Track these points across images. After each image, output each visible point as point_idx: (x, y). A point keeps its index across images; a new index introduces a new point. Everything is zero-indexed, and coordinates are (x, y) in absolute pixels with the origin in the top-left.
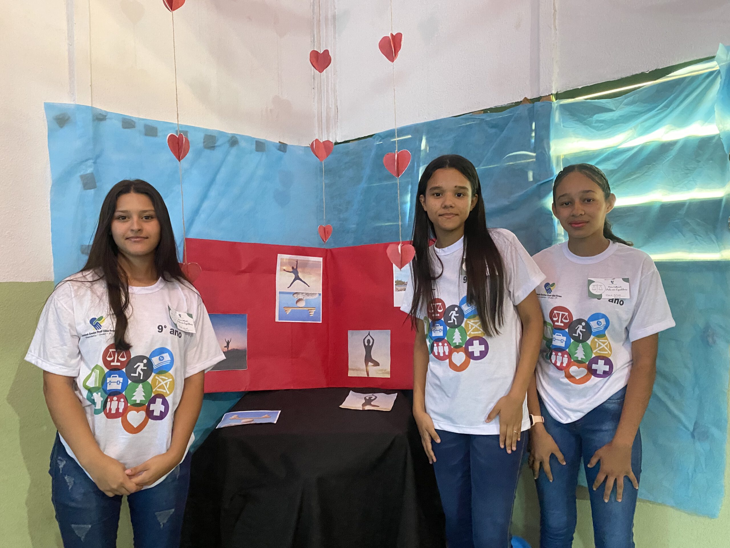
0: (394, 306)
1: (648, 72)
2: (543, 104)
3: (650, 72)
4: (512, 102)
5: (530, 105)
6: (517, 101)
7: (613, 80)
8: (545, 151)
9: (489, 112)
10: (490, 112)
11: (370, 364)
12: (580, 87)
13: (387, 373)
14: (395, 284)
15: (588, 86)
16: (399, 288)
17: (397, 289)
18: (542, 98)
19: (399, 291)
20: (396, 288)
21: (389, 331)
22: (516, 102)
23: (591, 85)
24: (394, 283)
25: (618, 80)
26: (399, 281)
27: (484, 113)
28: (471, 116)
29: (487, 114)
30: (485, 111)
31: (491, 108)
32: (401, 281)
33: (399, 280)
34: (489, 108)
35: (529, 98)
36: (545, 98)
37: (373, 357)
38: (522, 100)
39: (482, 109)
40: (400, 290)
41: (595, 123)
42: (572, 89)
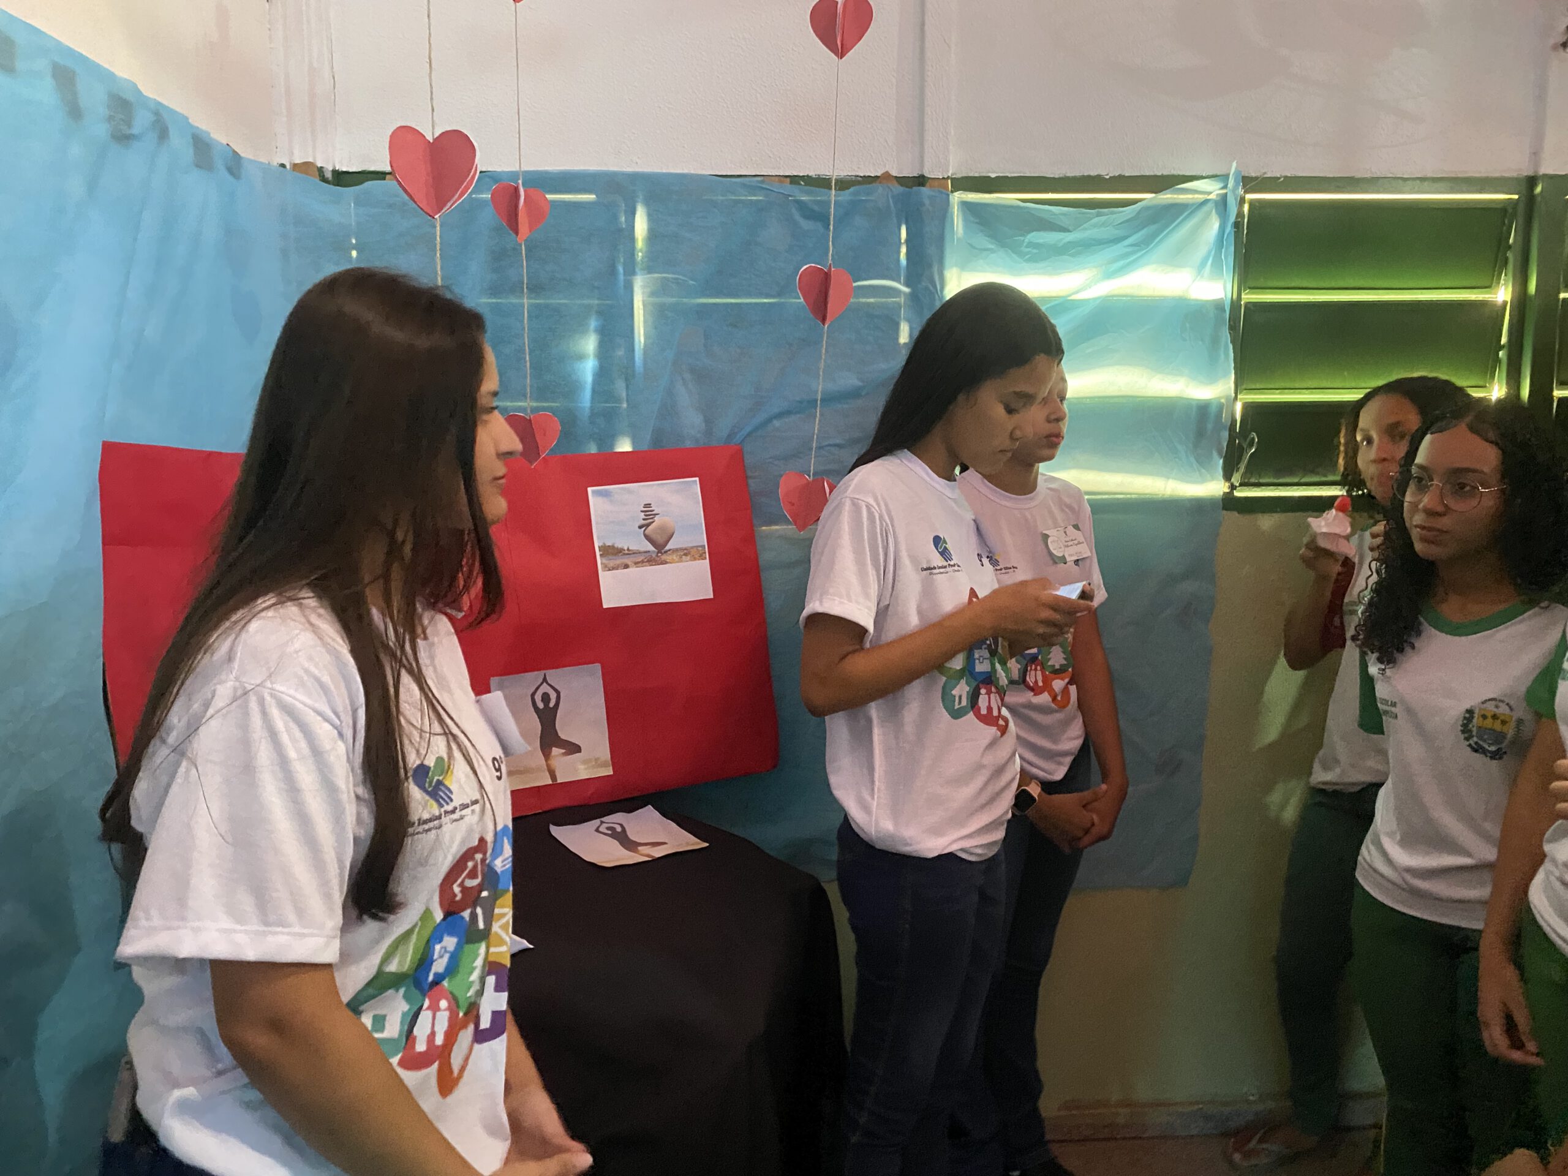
0: (605, 606)
1: (1107, 177)
2: (932, 193)
3: (1110, 177)
4: (857, 174)
5: (898, 189)
6: (867, 174)
7: (1052, 176)
8: (935, 287)
9: (802, 183)
10: (806, 185)
11: (556, 751)
12: (993, 175)
13: (604, 765)
14: (601, 555)
15: (1007, 177)
16: (611, 564)
17: (606, 566)
18: (930, 181)
19: (610, 570)
20: (602, 564)
21: (598, 667)
22: (864, 176)
23: (1013, 175)
24: (598, 553)
25: (1059, 179)
26: (609, 546)
27: (791, 183)
28: (762, 182)
29: (798, 186)
30: (794, 179)
31: (808, 176)
32: (613, 547)
33: (609, 543)
34: (804, 176)
35: (894, 173)
36: (936, 183)
37: (563, 735)
38: (879, 174)
39: (787, 174)
40: (613, 569)
41: (1027, 247)
42: (977, 175)
